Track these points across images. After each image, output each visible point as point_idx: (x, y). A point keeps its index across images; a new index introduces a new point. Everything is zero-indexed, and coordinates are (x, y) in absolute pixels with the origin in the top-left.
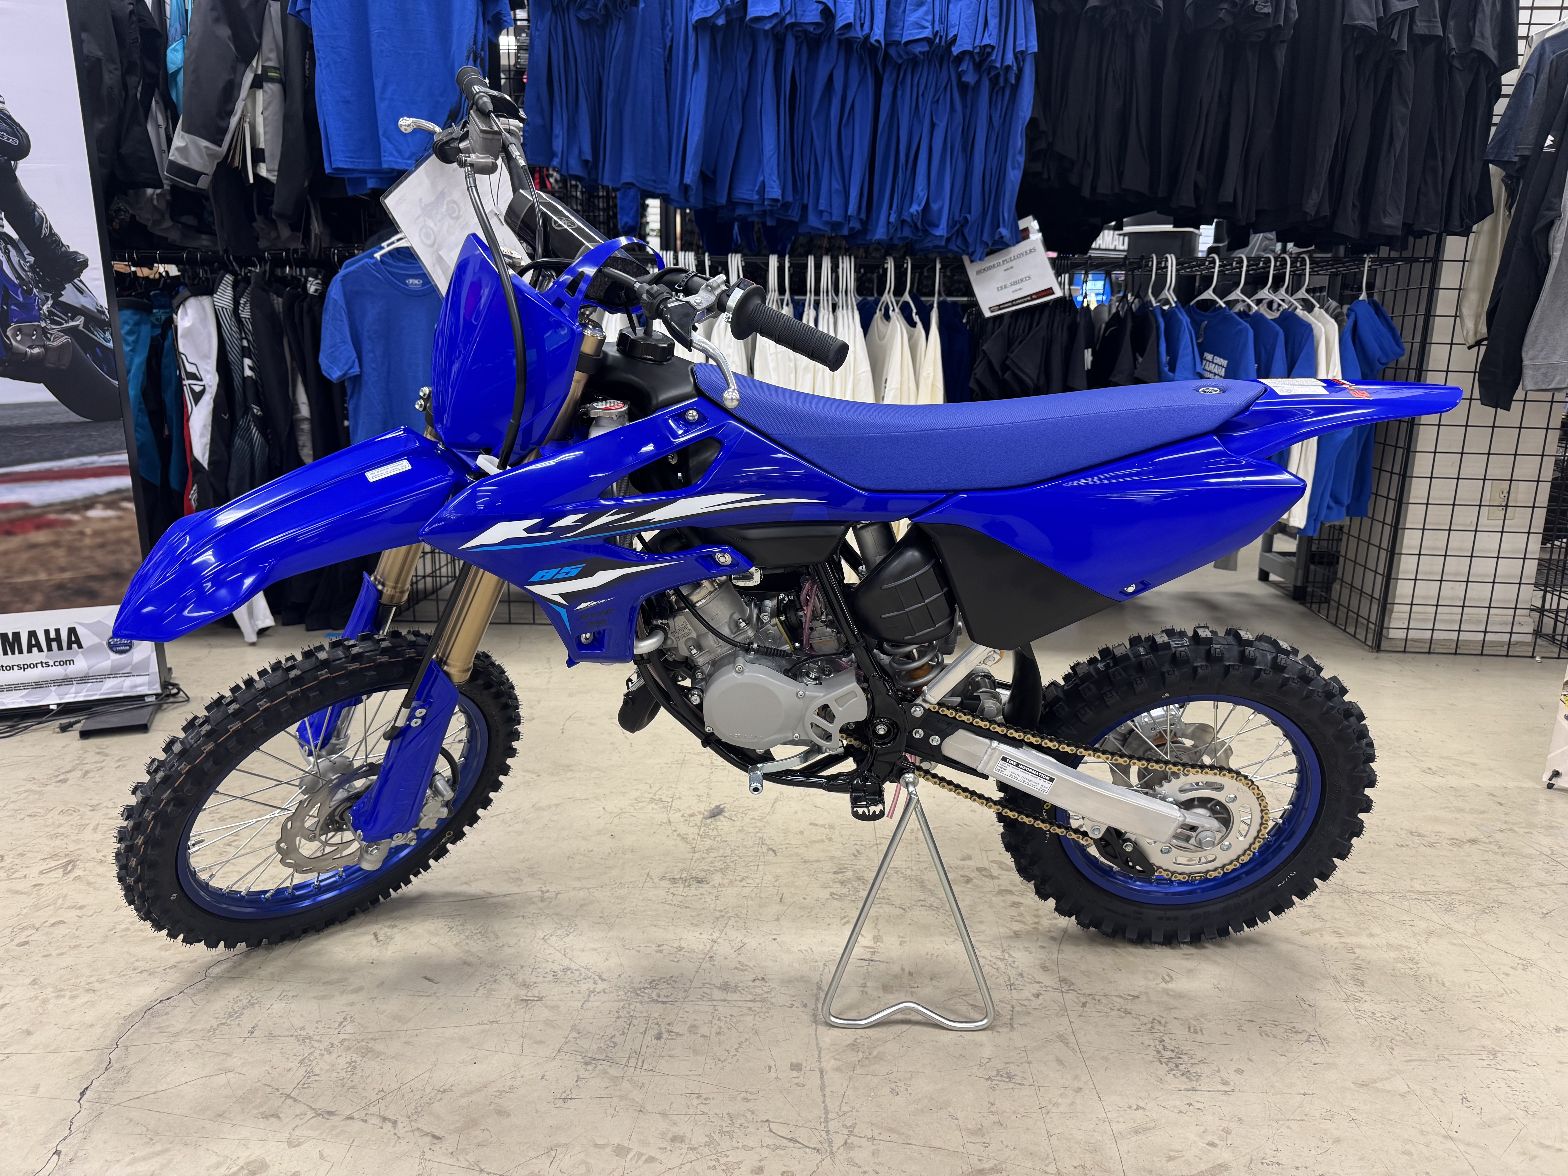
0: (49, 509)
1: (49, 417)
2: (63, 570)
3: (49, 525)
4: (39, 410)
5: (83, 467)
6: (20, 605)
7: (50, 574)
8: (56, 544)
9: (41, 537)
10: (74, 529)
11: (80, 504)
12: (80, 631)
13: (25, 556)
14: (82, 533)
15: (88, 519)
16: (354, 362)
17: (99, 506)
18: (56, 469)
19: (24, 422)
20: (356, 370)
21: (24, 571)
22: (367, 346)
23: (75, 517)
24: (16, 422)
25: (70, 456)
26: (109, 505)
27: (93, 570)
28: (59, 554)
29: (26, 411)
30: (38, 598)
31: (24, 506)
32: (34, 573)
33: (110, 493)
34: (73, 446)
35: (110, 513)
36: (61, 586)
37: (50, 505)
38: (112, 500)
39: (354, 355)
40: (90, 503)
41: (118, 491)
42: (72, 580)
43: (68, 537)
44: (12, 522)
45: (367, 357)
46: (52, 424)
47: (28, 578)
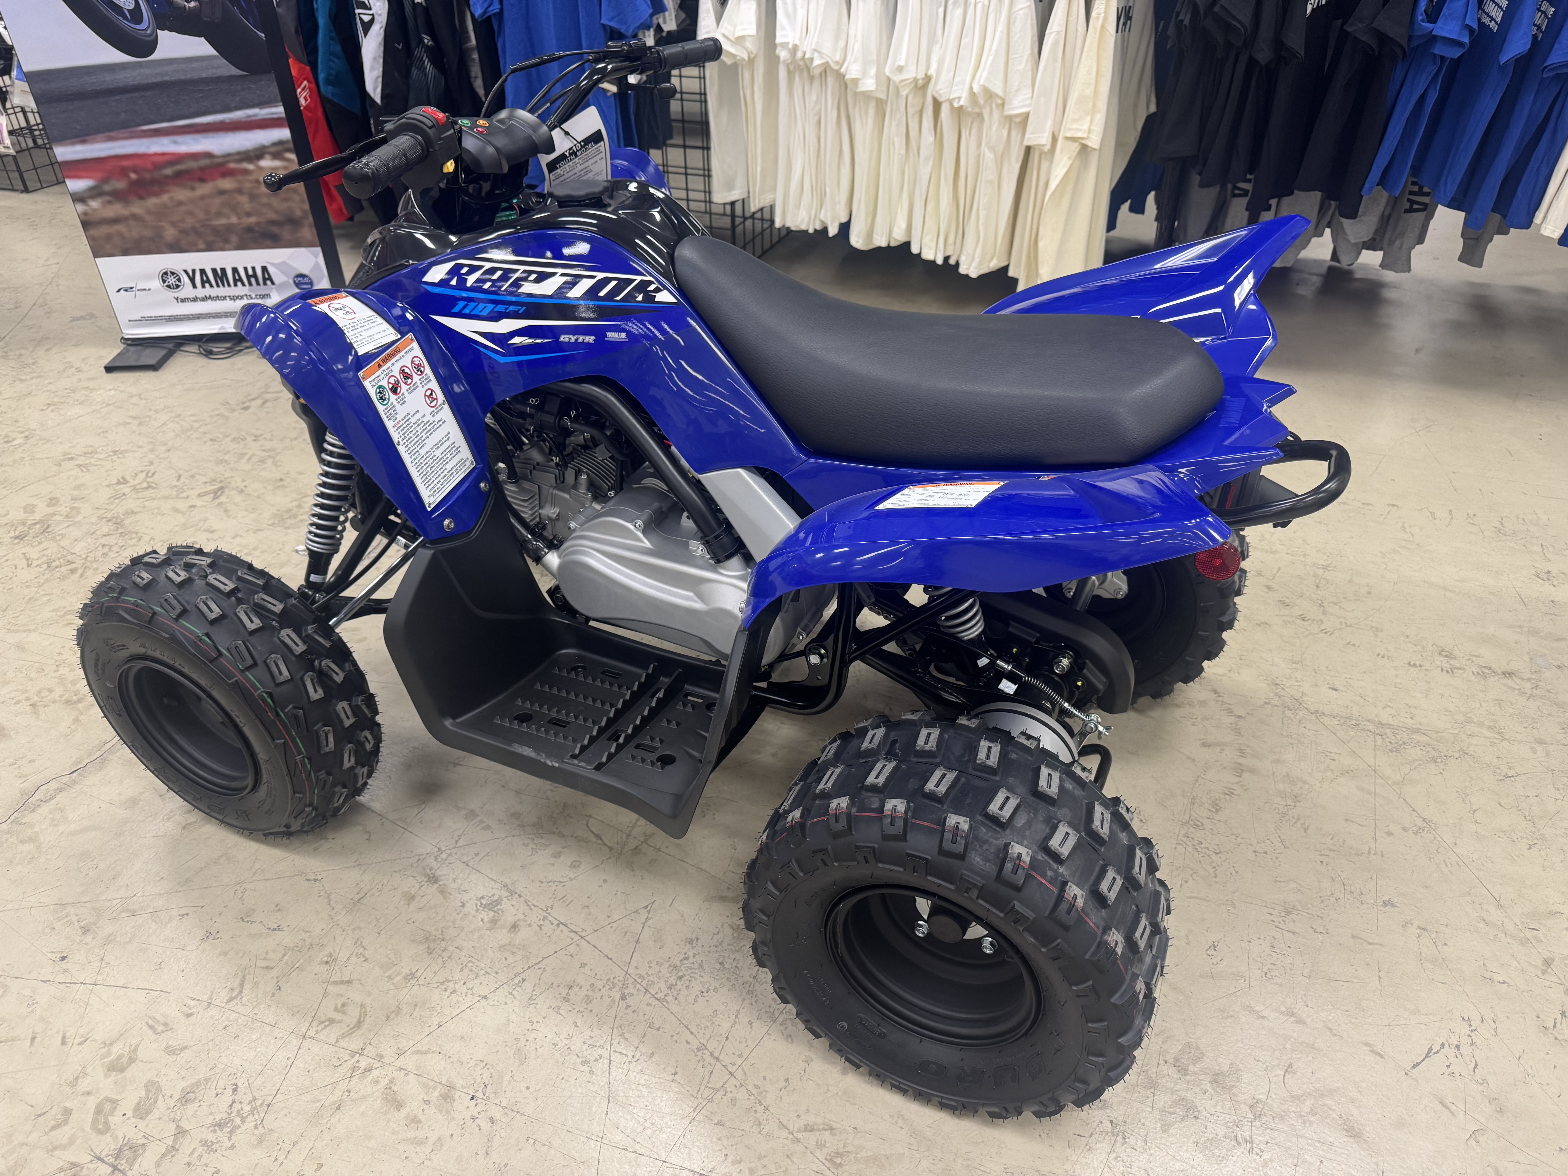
0: (228, 159)
1: (214, 71)
2: (249, 215)
3: (230, 173)
4: (205, 63)
5: (249, 119)
6: (221, 245)
7: (239, 218)
8: (240, 191)
9: (227, 184)
10: (251, 178)
11: (252, 154)
12: (271, 269)
13: (217, 201)
14: (258, 181)
15: (261, 169)
17: (268, 156)
18: (228, 121)
19: (195, 75)
20: (496, 7)
21: (219, 215)
23: (251, 167)
24: (189, 76)
25: (238, 108)
26: (276, 156)
27: (273, 216)
28: (243, 199)
29: (195, 65)
30: (234, 239)
31: (208, 155)
32: (228, 217)
33: (275, 144)
34: (238, 99)
35: (277, 163)
36: (249, 229)
37: (229, 155)
38: (276, 150)
40: (258, 153)
41: (281, 143)
42: (258, 224)
43: (247, 185)
44: (202, 169)
46: (217, 78)
47: (223, 221)
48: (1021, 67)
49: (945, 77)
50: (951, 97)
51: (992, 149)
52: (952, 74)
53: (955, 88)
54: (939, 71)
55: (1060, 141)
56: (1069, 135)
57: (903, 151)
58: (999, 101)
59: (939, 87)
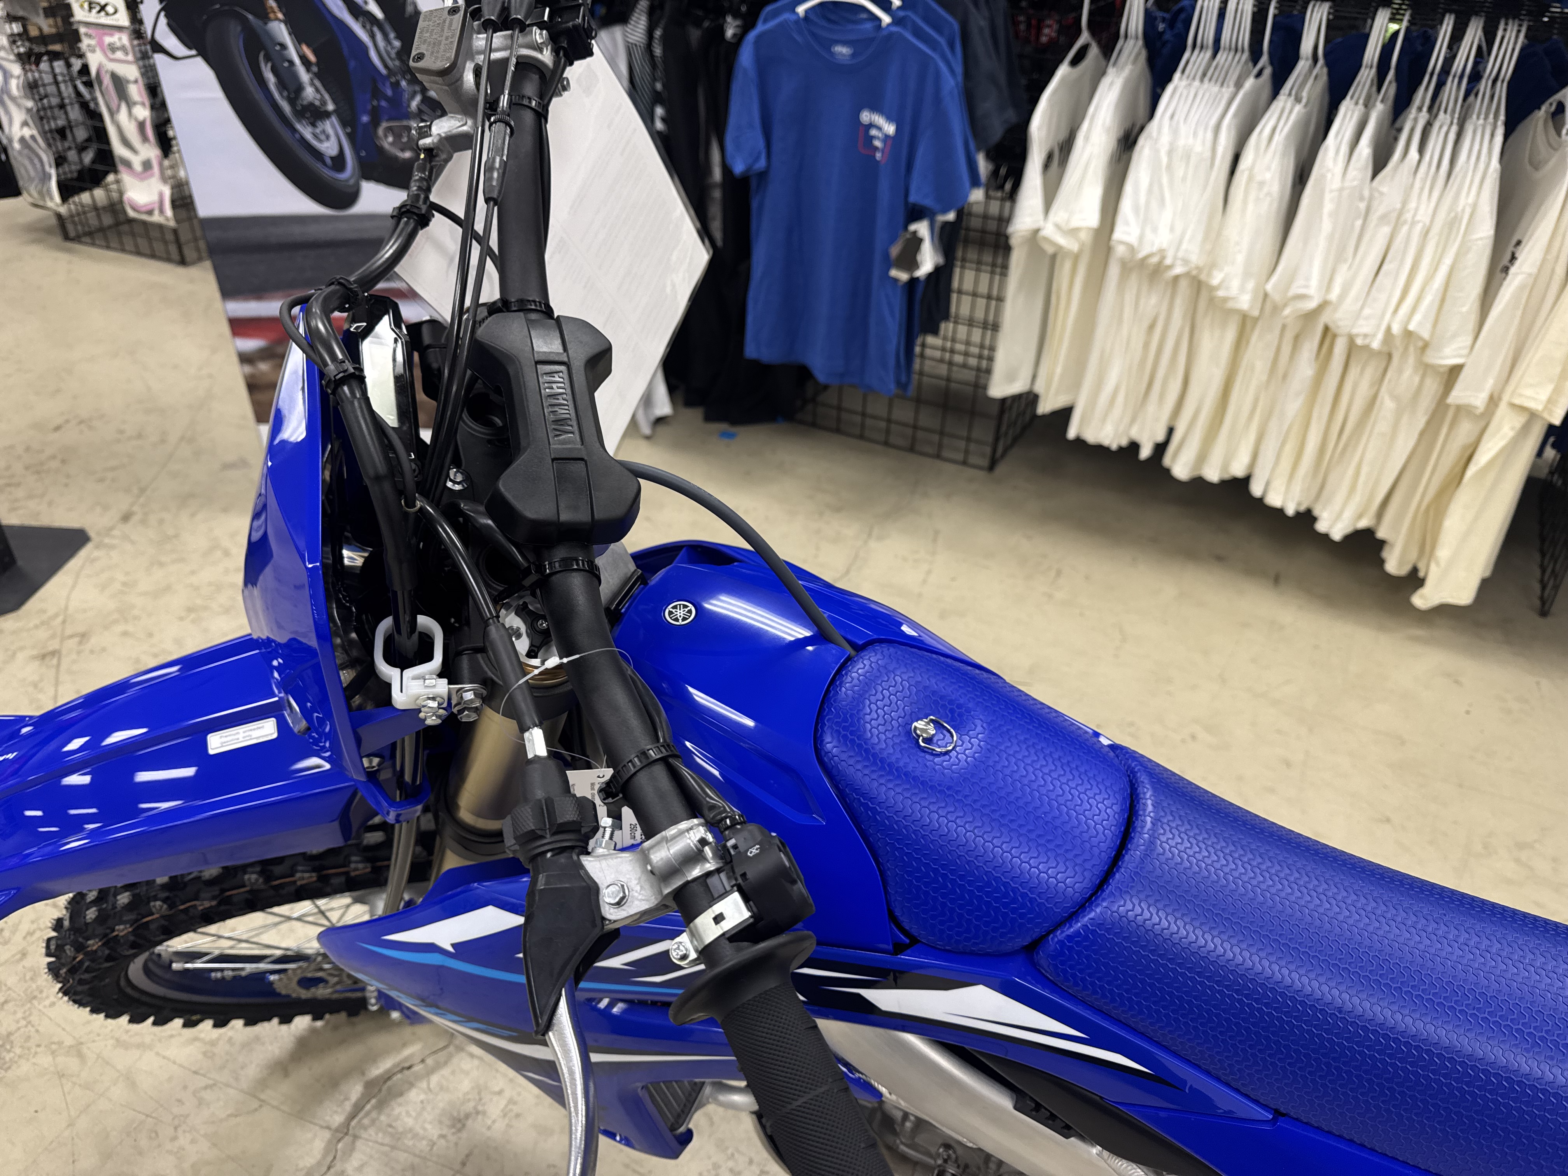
16: (759, 153)
20: (762, 164)
22: (777, 132)
39: (761, 144)
45: (777, 146)
48: (1464, 309)
49: (1349, 305)
50: (1355, 331)
51: (1395, 398)
52: (1360, 303)
53: (1361, 322)
54: (1342, 297)
55: (1503, 407)
56: (1517, 401)
57: (1264, 378)
58: (1420, 344)
59: (1339, 315)
